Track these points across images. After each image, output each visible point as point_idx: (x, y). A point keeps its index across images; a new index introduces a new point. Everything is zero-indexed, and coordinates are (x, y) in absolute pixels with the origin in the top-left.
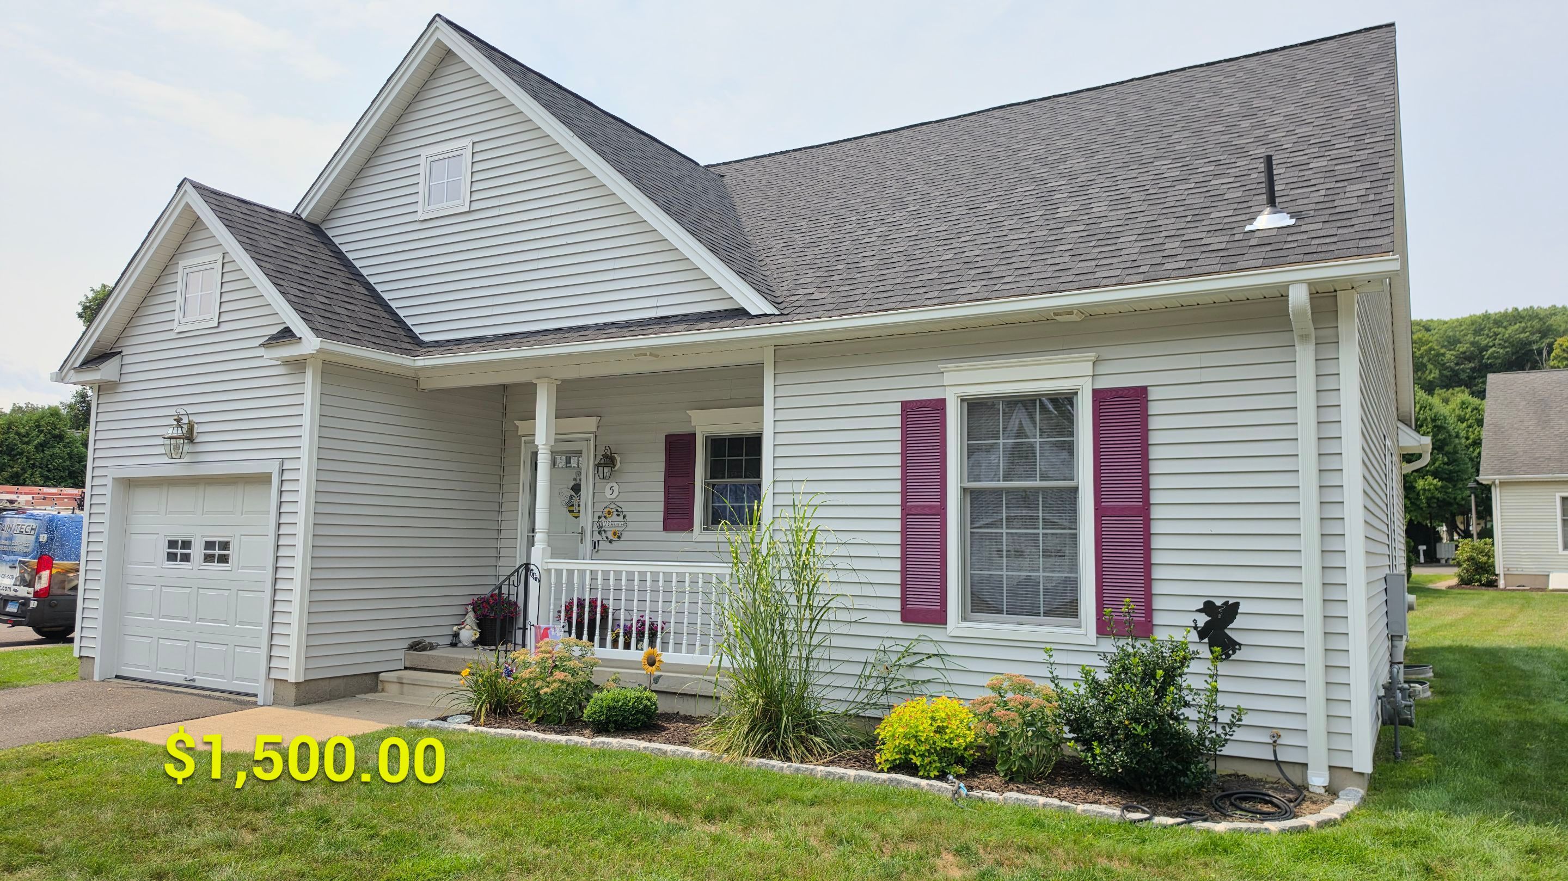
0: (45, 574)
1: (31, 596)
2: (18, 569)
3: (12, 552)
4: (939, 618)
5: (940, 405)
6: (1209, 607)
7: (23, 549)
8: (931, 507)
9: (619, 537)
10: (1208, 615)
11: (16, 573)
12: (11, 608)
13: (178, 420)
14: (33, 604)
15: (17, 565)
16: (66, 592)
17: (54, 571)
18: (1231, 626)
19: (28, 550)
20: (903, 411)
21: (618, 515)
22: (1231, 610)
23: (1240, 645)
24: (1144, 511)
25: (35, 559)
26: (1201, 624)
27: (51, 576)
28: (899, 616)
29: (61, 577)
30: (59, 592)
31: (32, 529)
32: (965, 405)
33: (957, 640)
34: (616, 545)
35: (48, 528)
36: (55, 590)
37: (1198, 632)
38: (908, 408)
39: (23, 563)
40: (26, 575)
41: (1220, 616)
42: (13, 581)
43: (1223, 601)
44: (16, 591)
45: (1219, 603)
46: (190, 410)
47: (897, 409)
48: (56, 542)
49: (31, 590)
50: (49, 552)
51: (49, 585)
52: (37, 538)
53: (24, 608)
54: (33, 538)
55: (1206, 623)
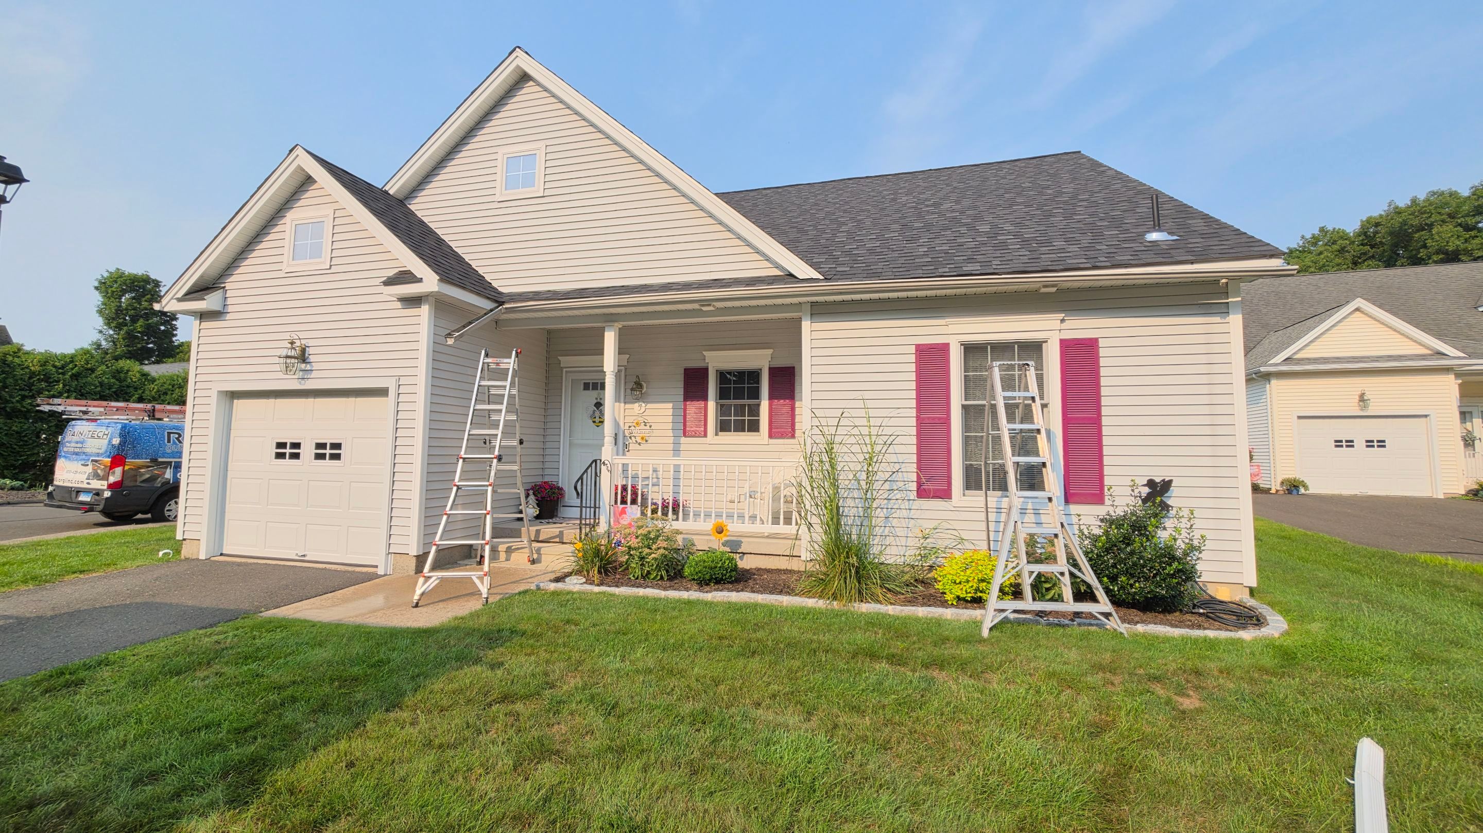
0: (118, 471)
1: (105, 487)
2: (90, 467)
3: (84, 453)
4: (945, 494)
5: (945, 348)
6: (1151, 483)
7: (95, 451)
8: (939, 419)
9: (647, 441)
10: (1150, 488)
11: (89, 469)
12: (84, 498)
13: (292, 343)
14: (107, 494)
15: (89, 463)
16: (138, 484)
17: (127, 468)
18: (1166, 495)
19: (101, 451)
20: (917, 351)
21: (645, 425)
22: (1166, 485)
23: (1172, 507)
24: (1096, 421)
25: (109, 457)
26: (1144, 495)
27: (124, 471)
28: (915, 493)
29: (133, 473)
30: (132, 484)
31: (104, 434)
32: (962, 347)
33: (956, 509)
34: (643, 446)
35: (120, 434)
36: (127, 483)
37: (1142, 500)
38: (922, 351)
39: (96, 461)
40: (99, 471)
41: (1158, 489)
42: (86, 476)
43: (1162, 478)
44: (88, 483)
45: (1158, 480)
46: (302, 335)
47: (913, 349)
48: (129, 444)
49: (105, 483)
50: (122, 452)
51: (122, 480)
52: (110, 441)
53: (97, 497)
54: (106, 442)
55: (1149, 494)
